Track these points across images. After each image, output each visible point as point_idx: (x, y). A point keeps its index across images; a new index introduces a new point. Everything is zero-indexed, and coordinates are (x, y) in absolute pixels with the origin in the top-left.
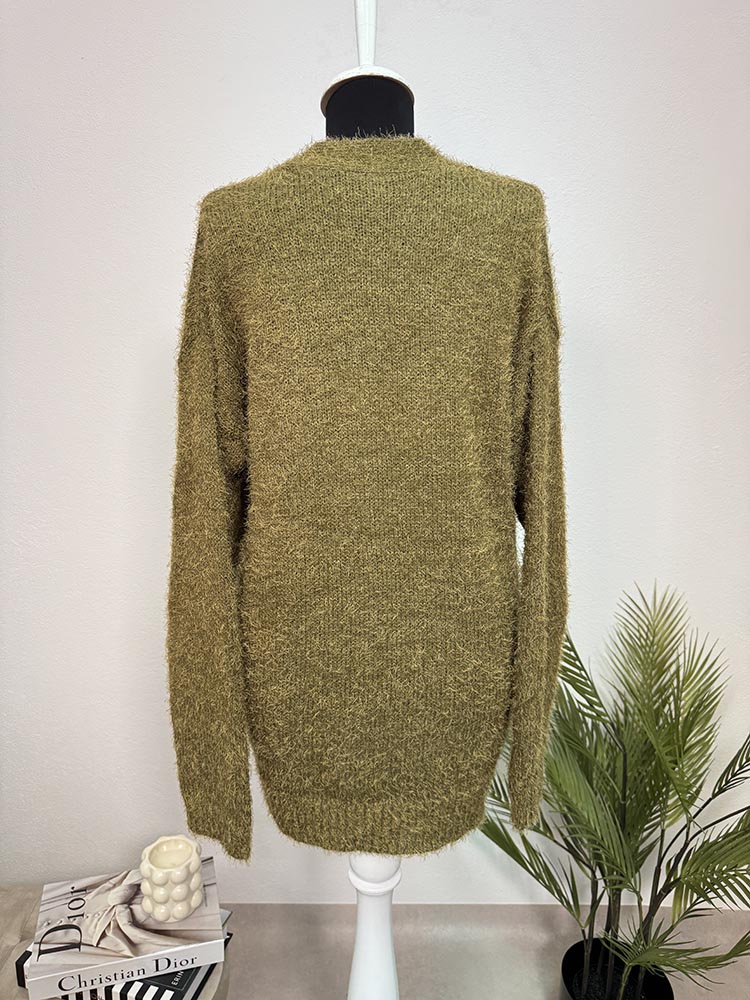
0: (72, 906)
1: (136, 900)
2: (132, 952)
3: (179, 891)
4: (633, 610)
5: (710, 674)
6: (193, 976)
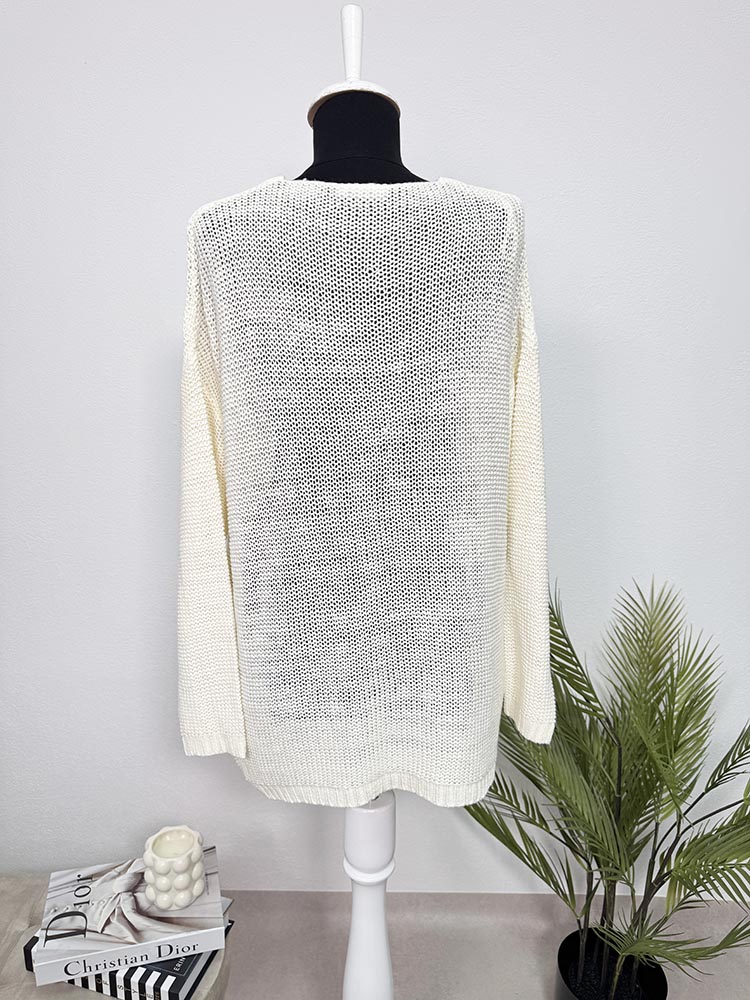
0: (78, 893)
1: (139, 889)
2: (136, 939)
3: (182, 880)
4: (630, 606)
5: (704, 670)
6: (195, 962)
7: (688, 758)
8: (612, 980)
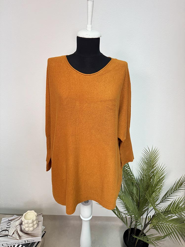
1: (22, 225)
3: (31, 225)
4: (146, 152)
5: (162, 172)
6: (34, 244)
7: (157, 194)
8: (136, 243)
